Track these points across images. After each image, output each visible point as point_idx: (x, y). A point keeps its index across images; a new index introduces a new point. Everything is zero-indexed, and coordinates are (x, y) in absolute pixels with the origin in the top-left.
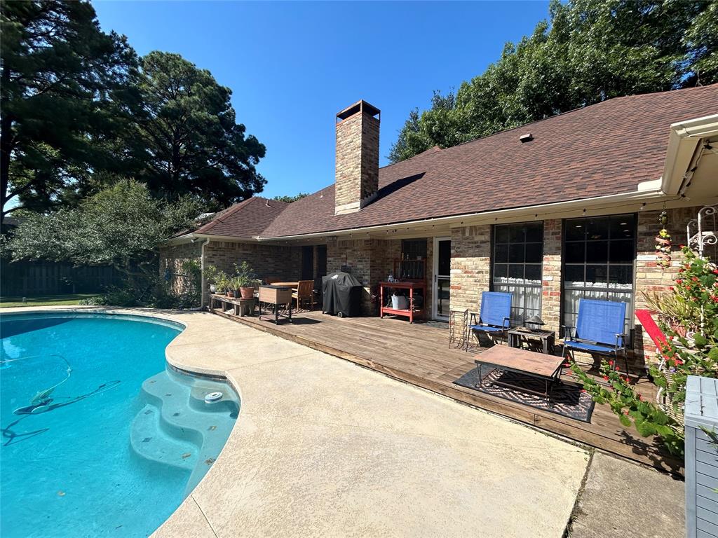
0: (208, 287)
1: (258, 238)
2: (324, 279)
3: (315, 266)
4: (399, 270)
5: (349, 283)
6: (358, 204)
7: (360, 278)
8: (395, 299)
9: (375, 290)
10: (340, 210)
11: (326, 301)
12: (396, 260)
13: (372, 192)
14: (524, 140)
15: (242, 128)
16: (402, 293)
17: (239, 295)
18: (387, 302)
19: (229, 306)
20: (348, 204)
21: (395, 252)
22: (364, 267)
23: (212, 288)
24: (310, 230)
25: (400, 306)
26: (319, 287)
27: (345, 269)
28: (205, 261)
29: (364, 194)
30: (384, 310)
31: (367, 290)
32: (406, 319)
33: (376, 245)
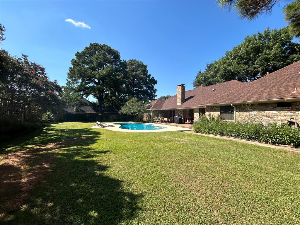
0: (153, 118)
1: (161, 109)
2: (175, 117)
3: (173, 115)
4: (189, 115)
5: (179, 118)
6: (181, 103)
7: (181, 117)
8: (187, 120)
9: (184, 119)
10: (178, 104)
11: (175, 121)
12: (188, 113)
13: (184, 100)
14: (213, 90)
15: (150, 75)
16: (189, 119)
17: (160, 120)
18: (186, 121)
19: (158, 122)
20: (179, 103)
21: (188, 112)
22: (182, 115)
23: (154, 119)
24: (172, 108)
25: (188, 122)
26: (174, 119)
27: (179, 115)
28: (152, 114)
29: (182, 101)
30: (186, 122)
31: (183, 119)
32: (189, 124)
33: (185, 111)
